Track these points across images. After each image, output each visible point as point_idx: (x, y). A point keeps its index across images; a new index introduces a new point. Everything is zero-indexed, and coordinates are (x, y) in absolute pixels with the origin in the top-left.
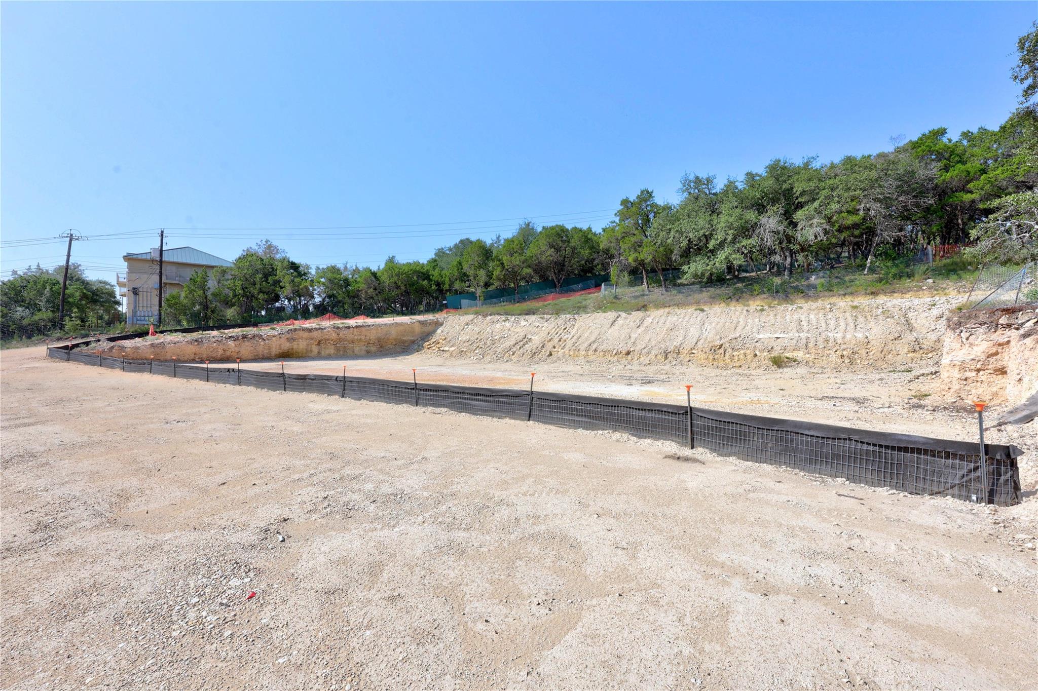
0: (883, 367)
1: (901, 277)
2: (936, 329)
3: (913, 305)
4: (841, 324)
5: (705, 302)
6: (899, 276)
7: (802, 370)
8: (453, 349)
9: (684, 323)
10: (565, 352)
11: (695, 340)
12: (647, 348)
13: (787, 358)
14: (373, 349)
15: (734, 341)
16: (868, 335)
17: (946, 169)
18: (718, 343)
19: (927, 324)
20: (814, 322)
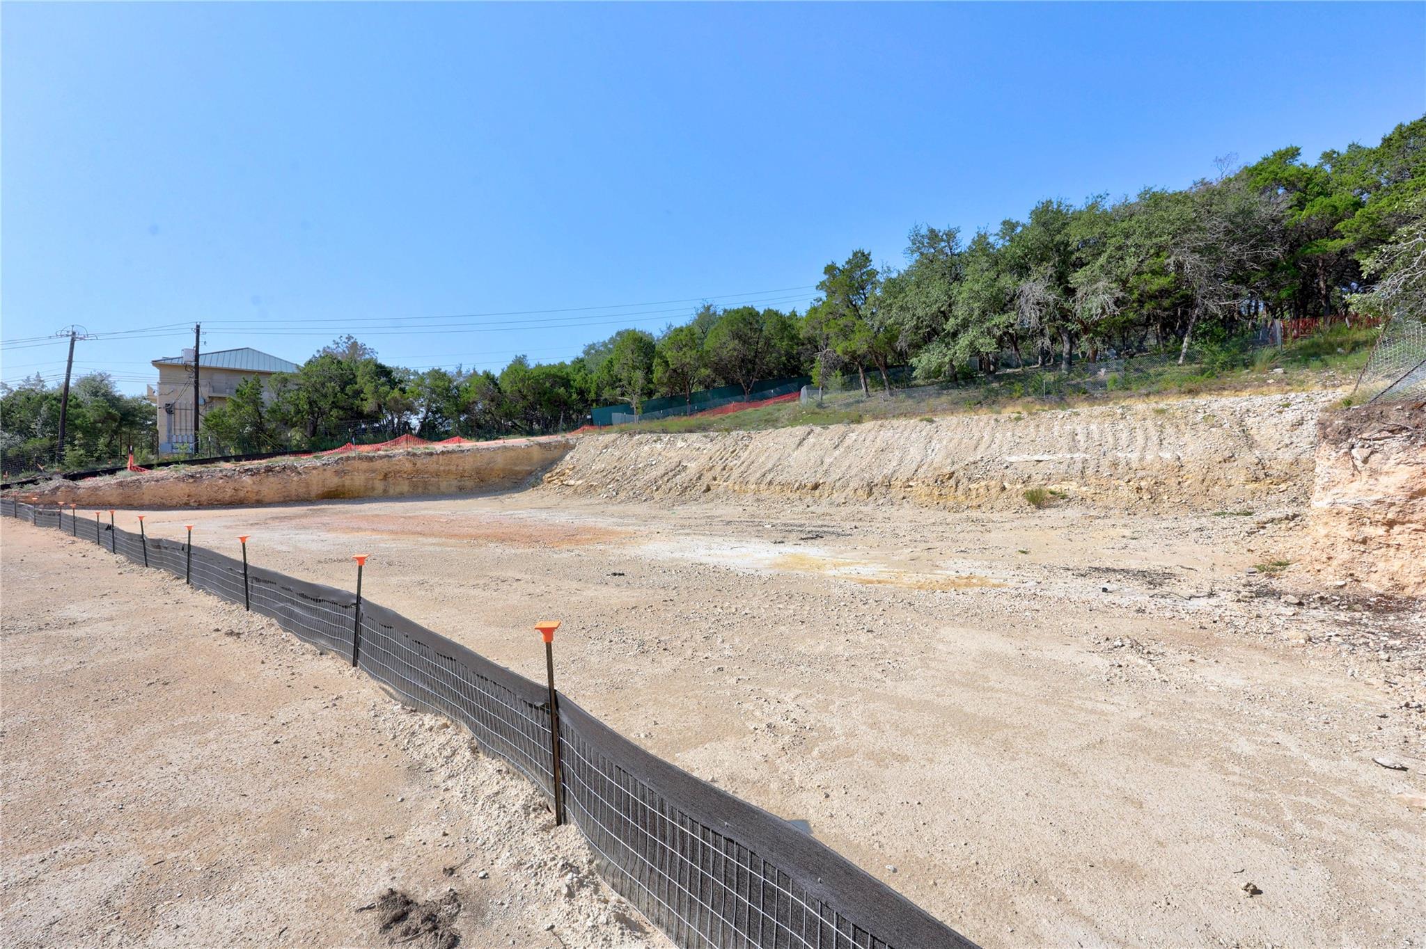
0: (1205, 506)
1: (1233, 367)
2: (1292, 443)
3: (1253, 406)
4: (1138, 438)
5: (944, 410)
6: (1231, 365)
7: (1074, 512)
8: (580, 482)
9: (902, 441)
10: (728, 486)
11: (914, 466)
12: (843, 479)
13: (1052, 493)
14: (469, 483)
15: (972, 467)
16: (1181, 455)
17: (1301, 205)
18: (948, 470)
19: (1277, 436)
20: (1096, 436)
